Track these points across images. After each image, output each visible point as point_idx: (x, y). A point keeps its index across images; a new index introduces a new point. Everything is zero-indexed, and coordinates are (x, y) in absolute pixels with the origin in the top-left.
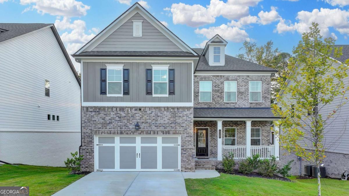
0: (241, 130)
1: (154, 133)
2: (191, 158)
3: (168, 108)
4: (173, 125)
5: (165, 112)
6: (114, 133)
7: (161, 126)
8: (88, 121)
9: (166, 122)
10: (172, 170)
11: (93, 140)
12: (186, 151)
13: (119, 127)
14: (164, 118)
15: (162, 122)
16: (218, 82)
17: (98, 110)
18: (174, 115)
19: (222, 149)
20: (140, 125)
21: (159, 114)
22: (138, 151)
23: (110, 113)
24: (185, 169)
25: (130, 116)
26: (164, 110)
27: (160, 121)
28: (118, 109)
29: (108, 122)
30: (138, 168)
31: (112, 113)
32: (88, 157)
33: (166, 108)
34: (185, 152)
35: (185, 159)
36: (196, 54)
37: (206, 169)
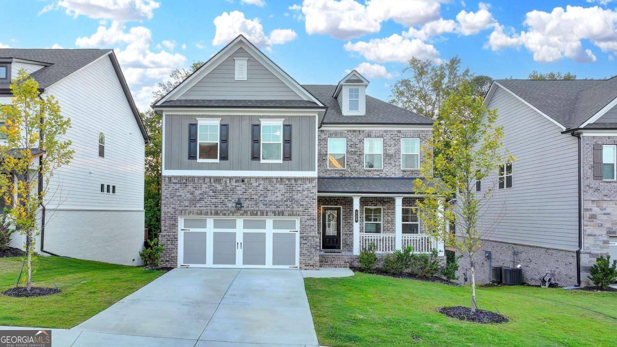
0: (389, 211)
1: (262, 214)
2: (313, 250)
3: (282, 179)
4: (289, 203)
5: (278, 185)
6: (207, 214)
7: (271, 205)
8: (170, 196)
9: (279, 199)
10: (287, 267)
11: (177, 222)
12: (306, 240)
13: (213, 204)
14: (277, 193)
15: (273, 198)
16: (355, 140)
17: (184, 181)
18: (290, 189)
19: (360, 238)
20: (242, 202)
21: (269, 188)
22: (240, 239)
23: (201, 186)
24: (305, 266)
25: (229, 189)
26: (277, 182)
27: (271, 197)
28: (212, 180)
29: (198, 198)
30: (239, 263)
31: (203, 185)
32: (170, 246)
33: (279, 179)
34: (305, 242)
35: (306, 252)
36: (321, 105)
37: (336, 267)
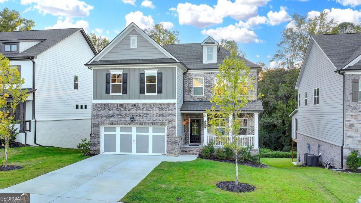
1: (146, 124)
2: (174, 145)
3: (156, 104)
4: (160, 118)
5: (154, 108)
6: (115, 124)
7: (151, 119)
8: (96, 114)
9: (155, 116)
10: (161, 154)
11: (100, 129)
12: (170, 139)
13: (119, 119)
14: (154, 112)
15: (152, 115)
16: (209, 78)
17: (103, 106)
18: (161, 110)
20: (134, 117)
21: (150, 109)
22: (134, 138)
23: (112, 108)
24: (170, 154)
25: (128, 110)
26: (154, 106)
27: (150, 115)
28: (118, 105)
29: (111, 115)
30: (134, 152)
31: (114, 108)
32: (96, 142)
33: (155, 104)
34: (170, 140)
35: (170, 146)
36: (178, 61)
37: (191, 155)
